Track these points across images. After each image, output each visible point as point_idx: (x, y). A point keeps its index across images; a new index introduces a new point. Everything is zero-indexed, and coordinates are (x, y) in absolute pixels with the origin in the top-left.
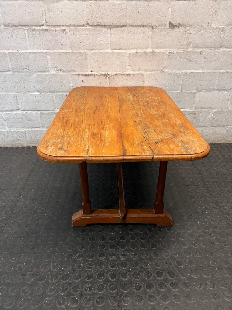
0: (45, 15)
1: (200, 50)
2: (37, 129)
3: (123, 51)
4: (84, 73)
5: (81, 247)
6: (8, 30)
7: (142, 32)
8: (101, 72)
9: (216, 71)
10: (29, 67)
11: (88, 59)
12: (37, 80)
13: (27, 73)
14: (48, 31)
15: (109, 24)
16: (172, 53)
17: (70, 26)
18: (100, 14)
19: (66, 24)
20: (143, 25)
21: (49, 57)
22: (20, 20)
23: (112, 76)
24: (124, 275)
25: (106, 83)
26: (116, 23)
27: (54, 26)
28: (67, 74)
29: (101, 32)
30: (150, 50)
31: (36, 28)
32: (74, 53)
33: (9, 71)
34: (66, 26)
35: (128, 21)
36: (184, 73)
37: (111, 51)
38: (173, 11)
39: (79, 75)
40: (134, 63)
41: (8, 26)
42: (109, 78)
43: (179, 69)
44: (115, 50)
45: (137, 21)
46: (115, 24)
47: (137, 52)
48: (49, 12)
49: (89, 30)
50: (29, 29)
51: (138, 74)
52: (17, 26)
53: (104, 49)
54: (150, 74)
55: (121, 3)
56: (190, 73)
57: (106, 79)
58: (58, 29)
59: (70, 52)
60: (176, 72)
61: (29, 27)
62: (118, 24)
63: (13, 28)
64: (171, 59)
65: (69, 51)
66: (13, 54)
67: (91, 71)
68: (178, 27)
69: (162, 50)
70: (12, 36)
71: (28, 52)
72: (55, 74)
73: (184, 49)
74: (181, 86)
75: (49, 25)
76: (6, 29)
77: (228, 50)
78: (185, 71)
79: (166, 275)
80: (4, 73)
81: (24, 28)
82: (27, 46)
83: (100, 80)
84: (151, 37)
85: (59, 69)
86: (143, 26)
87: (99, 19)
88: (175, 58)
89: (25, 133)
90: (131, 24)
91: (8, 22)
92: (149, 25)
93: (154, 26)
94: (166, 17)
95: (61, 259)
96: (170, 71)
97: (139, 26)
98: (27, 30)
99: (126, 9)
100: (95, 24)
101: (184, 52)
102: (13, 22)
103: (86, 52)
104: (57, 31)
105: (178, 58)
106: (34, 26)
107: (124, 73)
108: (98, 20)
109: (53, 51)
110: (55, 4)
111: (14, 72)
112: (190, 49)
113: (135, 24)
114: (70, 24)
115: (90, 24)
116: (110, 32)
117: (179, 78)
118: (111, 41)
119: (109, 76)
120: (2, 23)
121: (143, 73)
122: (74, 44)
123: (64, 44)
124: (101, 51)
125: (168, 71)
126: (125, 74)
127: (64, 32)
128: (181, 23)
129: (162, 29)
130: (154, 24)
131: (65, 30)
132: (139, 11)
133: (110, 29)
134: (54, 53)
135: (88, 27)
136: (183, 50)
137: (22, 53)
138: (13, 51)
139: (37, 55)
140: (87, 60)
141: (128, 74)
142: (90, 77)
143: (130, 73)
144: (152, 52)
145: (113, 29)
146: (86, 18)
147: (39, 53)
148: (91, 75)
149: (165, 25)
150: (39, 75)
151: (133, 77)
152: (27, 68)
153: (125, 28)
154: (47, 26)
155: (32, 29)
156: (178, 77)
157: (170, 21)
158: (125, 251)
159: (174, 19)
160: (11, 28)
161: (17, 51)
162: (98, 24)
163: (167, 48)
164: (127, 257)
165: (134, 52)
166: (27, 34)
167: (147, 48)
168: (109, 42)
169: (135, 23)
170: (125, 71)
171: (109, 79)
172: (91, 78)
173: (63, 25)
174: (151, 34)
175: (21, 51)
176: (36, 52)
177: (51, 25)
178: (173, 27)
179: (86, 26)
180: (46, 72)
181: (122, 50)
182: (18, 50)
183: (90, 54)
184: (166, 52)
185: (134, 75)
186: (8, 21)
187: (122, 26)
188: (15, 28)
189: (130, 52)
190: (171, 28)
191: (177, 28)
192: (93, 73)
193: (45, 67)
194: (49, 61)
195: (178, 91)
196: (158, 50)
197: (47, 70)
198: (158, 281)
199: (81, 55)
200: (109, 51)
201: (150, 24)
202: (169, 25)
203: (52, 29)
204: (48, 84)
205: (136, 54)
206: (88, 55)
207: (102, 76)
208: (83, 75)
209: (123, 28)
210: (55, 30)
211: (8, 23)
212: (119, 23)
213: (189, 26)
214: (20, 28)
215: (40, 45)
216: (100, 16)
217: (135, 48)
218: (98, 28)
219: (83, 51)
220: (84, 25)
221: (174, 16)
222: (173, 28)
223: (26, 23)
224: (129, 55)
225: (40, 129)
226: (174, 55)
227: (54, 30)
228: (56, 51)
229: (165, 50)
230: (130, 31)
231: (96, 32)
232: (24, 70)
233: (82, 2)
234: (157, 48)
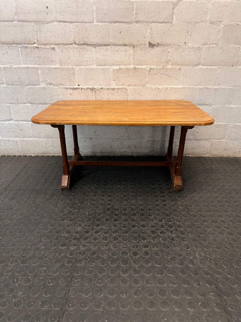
0: (37, 34)
1: (179, 67)
2: (28, 139)
3: (107, 67)
4: (72, 87)
5: (45, 238)
6: (4, 47)
7: (125, 51)
8: (87, 86)
9: (195, 87)
10: (22, 81)
11: (76, 74)
12: (28, 92)
13: (20, 86)
14: (39, 48)
15: (94, 43)
16: (153, 69)
17: (59, 44)
18: (86, 34)
19: (56, 43)
20: (125, 44)
21: (40, 72)
22: (14, 39)
23: (98, 90)
24: (80, 261)
25: (92, 97)
26: (99, 41)
27: (45, 44)
28: (56, 87)
29: (87, 50)
30: (132, 66)
31: (29, 46)
32: (63, 68)
33: (4, 83)
34: (56, 44)
35: (111, 41)
36: (165, 88)
37: (97, 67)
38: (152, 32)
39: (67, 88)
40: (118, 78)
41: (3, 44)
42: (95, 91)
43: (160, 85)
44: (100, 66)
45: (119, 41)
46: (99, 43)
47: (120, 68)
48: (40, 32)
49: (76, 48)
50: (22, 46)
51: (122, 88)
52: (11, 44)
53: (90, 65)
54: (133, 88)
55: (104, 25)
56: (171, 88)
57: (92, 92)
58: (48, 47)
59: (59, 67)
60: (158, 87)
62: (102, 43)
63: (8, 46)
64: (152, 75)
66: (8, 69)
67: (79, 85)
68: (157, 46)
69: (143, 67)
70: (7, 52)
71: (21, 67)
72: (45, 87)
73: (164, 66)
75: (40, 44)
76: (2, 46)
77: (205, 67)
78: (166, 86)
79: (119, 263)
81: (18, 46)
82: (20, 62)
83: (87, 93)
84: (132, 55)
85: (49, 82)
86: (125, 45)
87: (85, 38)
88: (156, 74)
89: (17, 142)
90: (114, 43)
91: (4, 40)
92: (130, 44)
94: (145, 37)
95: (24, 247)
96: (152, 87)
97: (122, 45)
98: (20, 47)
99: (109, 30)
100: (82, 43)
101: (164, 69)
102: (8, 40)
103: (74, 68)
104: (47, 48)
105: (159, 74)
106: (27, 44)
107: (109, 87)
108: (84, 40)
109: (44, 66)
110: (46, 25)
111: (8, 85)
112: (169, 67)
113: (118, 44)
114: (59, 42)
115: (77, 43)
116: (95, 50)
117: (161, 93)
118: (96, 58)
119: (95, 90)
121: (126, 87)
122: (62, 60)
123: (53, 60)
124: (87, 67)
125: (150, 86)
127: (54, 50)
128: (160, 43)
129: (143, 48)
130: (135, 44)
131: (54, 48)
132: (121, 32)
133: (95, 47)
134: (44, 68)
135: (75, 46)
136: (163, 67)
137: (15, 68)
138: (8, 66)
139: (29, 70)
141: (113, 88)
142: (77, 90)
143: (115, 87)
144: (134, 68)
145: (98, 47)
146: (73, 37)
147: (31, 68)
148: (78, 88)
149: (145, 45)
150: (31, 88)
151: (117, 91)
152: (20, 81)
153: (109, 47)
154: (38, 44)
155: (25, 47)
157: (149, 41)
158: (87, 243)
159: (153, 39)
160: (6, 45)
161: (11, 66)
162: (84, 43)
163: (147, 65)
164: (87, 248)
165: (117, 68)
166: (20, 50)
167: (130, 65)
168: (95, 59)
169: (117, 42)
171: (95, 93)
172: (78, 91)
173: (52, 43)
174: (133, 52)
175: (14, 66)
176: (28, 67)
177: (42, 43)
178: (152, 46)
179: (74, 44)
180: (37, 85)
181: (106, 66)
183: (77, 69)
184: (147, 68)
185: (118, 89)
187: (106, 45)
189: (114, 68)
190: (151, 47)
191: (156, 47)
192: (80, 87)
193: (36, 81)
194: (39, 75)
196: (140, 67)
197: (38, 83)
198: (110, 267)
199: (69, 70)
200: (95, 67)
201: (132, 44)
202: (149, 44)
203: (43, 47)
204: (39, 96)
205: (120, 70)
206: (75, 71)
207: (88, 89)
208: (71, 89)
209: (107, 47)
210: (46, 48)
211: (3, 42)
213: (167, 45)
214: (14, 45)
215: (32, 61)
216: (86, 36)
217: (118, 65)
218: (84, 46)
219: (70, 67)
220: (71, 44)
221: (153, 36)
222: (153, 48)
223: (20, 41)
224: (113, 71)
225: (31, 139)
226: (155, 71)
228: (46, 66)
229: (146, 66)
230: (114, 50)
231: (83, 50)
232: (17, 83)
233: (69, 24)
234: (138, 65)
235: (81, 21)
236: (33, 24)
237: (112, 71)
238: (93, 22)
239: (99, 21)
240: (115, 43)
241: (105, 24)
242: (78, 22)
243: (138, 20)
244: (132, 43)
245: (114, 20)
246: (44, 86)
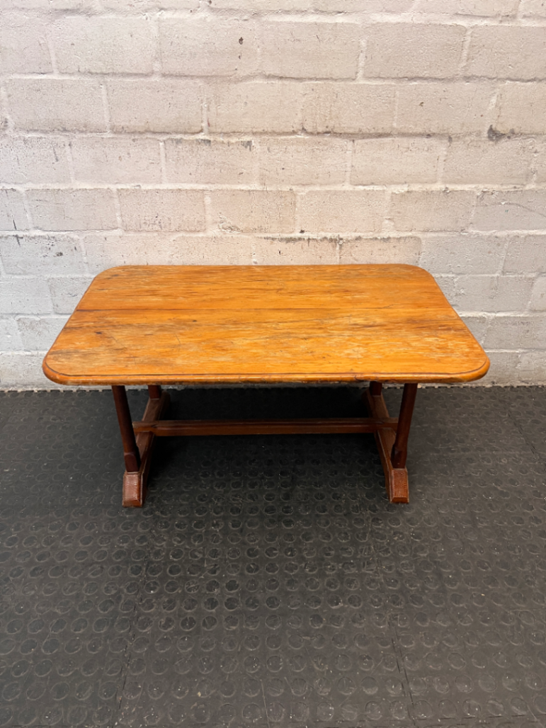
0: (209, 110)
3: (378, 189)
4: (285, 236)
5: (319, 662)
6: (122, 141)
7: (426, 149)
8: (323, 234)
10: (162, 221)
11: (298, 205)
12: (177, 248)
13: (156, 234)
14: (212, 144)
15: (351, 131)
16: (490, 193)
17: (264, 133)
18: (333, 109)
19: (255, 130)
20: (429, 133)
21: (208, 200)
22: (149, 121)
23: (348, 241)
25: (332, 258)
26: (366, 127)
27: (226, 134)
28: (247, 237)
29: (332, 147)
30: (439, 186)
31: (186, 137)
32: (267, 191)
33: (116, 228)
34: (254, 134)
35: (395, 125)
36: (511, 236)
37: (351, 189)
38: (501, 104)
39: (273, 239)
40: (400, 215)
41: (120, 133)
42: (340, 245)
43: (502, 228)
44: (361, 185)
45: (416, 125)
46: (365, 130)
47: (410, 190)
48: (218, 103)
49: (305, 142)
50: (169, 139)
51: (409, 237)
52: (140, 133)
53: (335, 183)
54: (434, 237)
55: (382, 85)
56: (526, 237)
57: (334, 247)
58: (234, 140)
59: (258, 189)
60: (495, 234)
61: (168, 136)
62: (373, 131)
63: (133, 137)
64: (486, 205)
65: (256, 186)
66: (128, 193)
67: (302, 232)
68: (509, 137)
69: (466, 187)
70: (129, 154)
71: (161, 188)
72: (219, 236)
73: (518, 184)
74: (502, 264)
75: (214, 133)
76: (116, 139)
78: (515, 231)
80: (105, 234)
81: (159, 137)
82: (161, 176)
83: (321, 249)
84: (444, 159)
85: (229, 225)
86: (429, 136)
87: (331, 119)
88: (495, 204)
90: (402, 131)
91: (123, 124)
92: (442, 132)
93: (453, 135)
94: (482, 116)
95: (282, 691)
96: (482, 233)
97: (421, 135)
98: (164, 141)
99: (392, 99)
100: (320, 129)
101: (517, 191)
102: (133, 123)
103: (294, 190)
104: (233, 143)
105: (503, 203)
106: (181, 133)
107: (376, 235)
108: (327, 122)
109: (220, 187)
110: (233, 86)
111: (126, 231)
112: (531, 186)
113: (411, 132)
114: (262, 129)
115: (309, 129)
116: (353, 146)
117: (500, 247)
118: (352, 166)
119: (341, 242)
120: (108, 126)
121: (420, 235)
122: (267, 172)
123: (244, 171)
124: (327, 188)
125: (475, 232)
126: (379, 238)
127: (248, 147)
128: (517, 130)
129: (472, 141)
130: (454, 132)
131: (249, 143)
132: (423, 103)
133: (353, 141)
134: (221, 192)
135: (302, 136)
136: (515, 187)
137: (147, 191)
138: (129, 187)
139: (182, 196)
140: (295, 207)
141: (385, 237)
142: (297, 243)
143: (391, 236)
144: (445, 191)
145: (360, 141)
146: (300, 116)
147: (186, 191)
148: (300, 239)
149: (479, 134)
150: (184, 238)
151: (395, 245)
152: (157, 222)
153: (388, 140)
154: (210, 133)
155: (175, 140)
156: (499, 245)
157: (491, 126)
158: (420, 673)
159: (501, 120)
160: (128, 136)
161: (137, 186)
162: (328, 130)
163: (479, 182)
164: (426, 689)
165: (403, 191)
166: (162, 150)
167: (435, 182)
168: (349, 169)
169: (411, 128)
170: (379, 232)
171: (340, 249)
172: (300, 245)
173: (246, 131)
174: (445, 153)
175: (144, 187)
176: (180, 190)
177: (219, 130)
178: (497, 137)
179: (299, 133)
180: (199, 231)
181: (375, 187)
182: (141, 185)
183: (302, 193)
184: (475, 190)
185: (399, 239)
186: (121, 122)
187: (380, 136)
188: (136, 137)
189: (394, 192)
190: (493, 140)
191: (507, 139)
192: (305, 235)
193: (198, 222)
194: (207, 208)
195: (494, 273)
196: (459, 187)
197: (203, 228)
199: (281, 197)
200: (348, 187)
201: (445, 132)
202: (488, 133)
203: (221, 139)
204: (202, 257)
205: (407, 194)
206: (298, 197)
207: (325, 241)
208: (281, 240)
209: (383, 139)
210: (228, 143)
211: (121, 127)
212: (374, 128)
213: (534, 136)
214: (149, 136)
215: (190, 174)
216: (333, 114)
217: (406, 183)
218: (327, 138)
219: (286, 188)
220: (294, 133)
221: (503, 114)
222: (497, 141)
223: (164, 126)
224: (392, 197)
226: (493, 197)
227: (225, 142)
228: (225, 186)
229: (473, 186)
230: (399, 146)
231: (321, 148)
232: (150, 227)
233: (293, 83)
234: (455, 183)
235: (324, 77)
236: (200, 83)
237: (388, 198)
238: (354, 80)
239: (372, 75)
240: (405, 130)
241: (386, 82)
242: (317, 79)
243: (470, 75)
244: (448, 129)
245: (409, 75)
246: (217, 234)
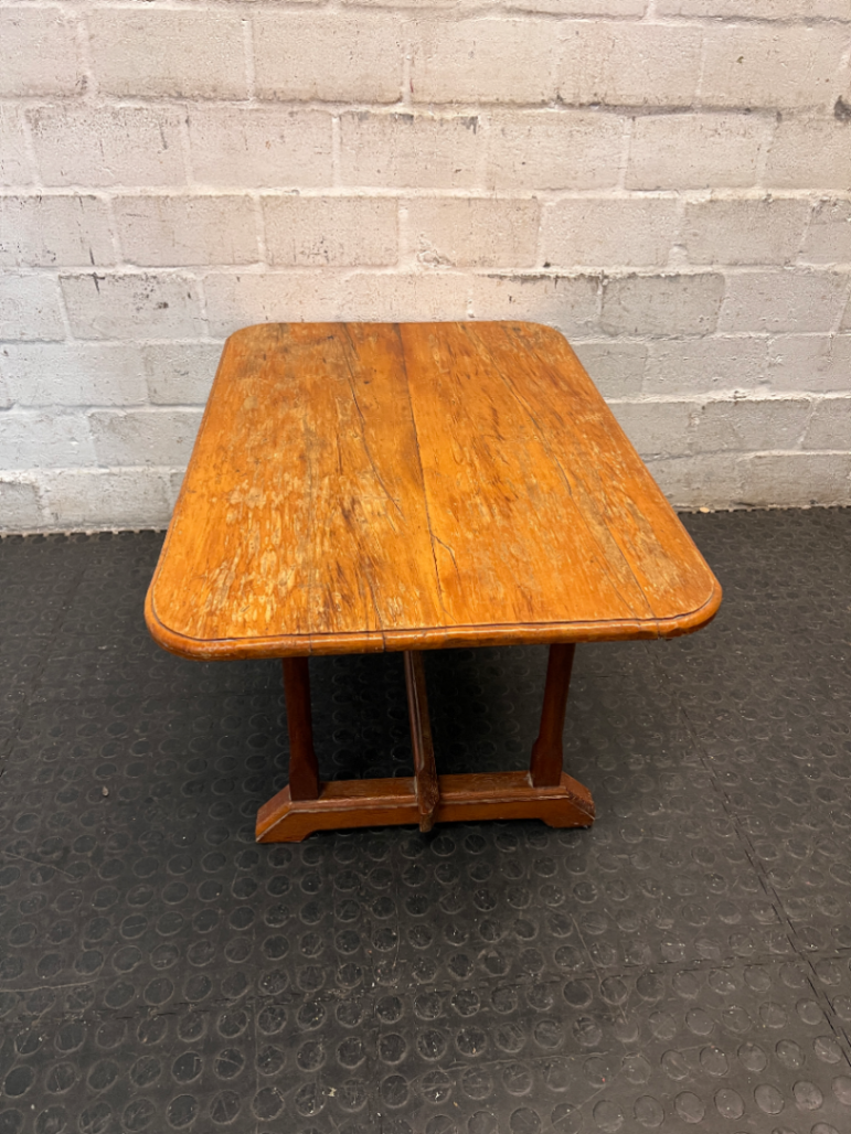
0: (413, 64)
3: (666, 197)
4: (520, 272)
6: (272, 115)
7: (742, 132)
8: (580, 269)
10: (329, 250)
11: (543, 222)
12: (350, 293)
13: (318, 271)
14: (415, 121)
15: (631, 102)
16: (832, 203)
17: (498, 104)
18: (606, 65)
19: (483, 99)
20: (749, 106)
21: (404, 214)
22: (318, 81)
23: (616, 280)
25: (589, 307)
26: (654, 93)
27: (438, 105)
28: (461, 274)
29: (600, 128)
30: (756, 193)
31: (374, 110)
32: (497, 200)
33: (257, 262)
34: (483, 105)
35: (698, 92)
37: (626, 197)
39: (502, 277)
40: (698, 238)
41: (270, 101)
42: (605, 287)
43: (844, 259)
44: (640, 190)
45: (730, 93)
46: (652, 101)
47: (714, 198)
48: (428, 53)
50: (348, 112)
51: (707, 274)
52: (303, 102)
53: (601, 186)
54: (745, 274)
55: (683, 28)
57: (594, 290)
58: (450, 115)
59: (483, 195)
60: (834, 269)
61: (348, 108)
62: (664, 102)
63: (290, 109)
64: (825, 223)
65: (479, 191)
66: (278, 203)
67: (547, 265)
69: (797, 194)
70: (282, 137)
71: (331, 195)
72: (417, 274)
74: (840, 315)
75: (419, 103)
76: (264, 111)
80: (238, 270)
81: (332, 109)
82: (332, 175)
83: (575, 294)
84: (767, 149)
85: (434, 255)
86: (748, 111)
87: (602, 81)
88: (838, 221)
90: (709, 102)
91: (275, 86)
92: (768, 105)
93: (783, 109)
94: (827, 81)
96: (815, 266)
97: (736, 109)
98: (340, 117)
99: (697, 51)
100: (585, 99)
102: (291, 85)
103: (539, 198)
104: (447, 121)
105: (849, 220)
106: (367, 102)
107: (659, 271)
108: (596, 87)
109: (423, 192)
110: (453, 25)
111: (272, 265)
113: (721, 104)
114: (495, 97)
115: (568, 98)
116: (633, 127)
117: (840, 290)
118: (630, 159)
119: (606, 282)
120: (251, 89)
121: (724, 271)
122: (499, 169)
123: (463, 166)
124: (590, 195)
125: (806, 264)
126: (663, 275)
127: (472, 127)
129: (810, 120)
130: (785, 105)
131: (474, 120)
132: (742, 58)
133: (634, 119)
134: (425, 201)
135: (556, 110)
137: (309, 200)
138: (279, 193)
139: (363, 209)
140: (539, 225)
141: (672, 274)
142: (539, 283)
143: (681, 272)
144: (766, 200)
145: (643, 118)
146: (555, 76)
147: (371, 199)
148: (542, 277)
149: (822, 109)
150: (362, 277)
151: (685, 285)
152: (322, 251)
153: (687, 116)
154: (414, 103)
155: (358, 114)
156: (838, 286)
157: (840, 97)
160: (283, 107)
161: (293, 191)
162: (596, 99)
163: (817, 186)
164: (809, 913)
165: (703, 200)
166: (336, 129)
167: (750, 185)
168: (624, 164)
169: (722, 97)
170: (663, 266)
171: (604, 293)
172: (543, 287)
173: (471, 100)
174: (770, 139)
175: (305, 193)
176: (361, 197)
177: (428, 99)
178: (848, 114)
179: (553, 104)
180: (386, 266)
181: (662, 193)
182: (298, 189)
183: (551, 204)
184: (810, 199)
185: (692, 277)
186: (273, 83)
187: (675, 110)
188: (295, 109)
189: (690, 201)
190: (841, 120)
192: (552, 271)
193: (387, 250)
194: (402, 227)
195: (827, 331)
196: (787, 194)
197: (394, 260)
199: (518, 209)
200: (620, 194)
201: (773, 105)
202: (836, 107)
203: (430, 113)
204: (388, 308)
205: (710, 205)
206: (544, 210)
207: (582, 280)
208: (515, 278)
209: (679, 116)
210: (442, 120)
211: (271, 92)
212: (666, 97)
214: (316, 108)
215: (379, 171)
216: (606, 73)
217: (708, 186)
218: (593, 114)
219: (527, 195)
220: (544, 104)
222: (847, 121)
223: (341, 91)
224: (686, 209)
226: (835, 209)
227: (436, 118)
228: (437, 192)
229: (807, 192)
230: (702, 127)
231: (583, 129)
232: (311, 260)
233: (547, 21)
234: (782, 186)
235: (597, 12)
236: (402, 18)
237: (680, 210)
238: (641, 18)
239: (668, 12)
240: (714, 102)
241: (689, 24)
242: (584, 16)
243: (815, 15)
244: (777, 100)
245: (725, 12)
246: (415, 269)
